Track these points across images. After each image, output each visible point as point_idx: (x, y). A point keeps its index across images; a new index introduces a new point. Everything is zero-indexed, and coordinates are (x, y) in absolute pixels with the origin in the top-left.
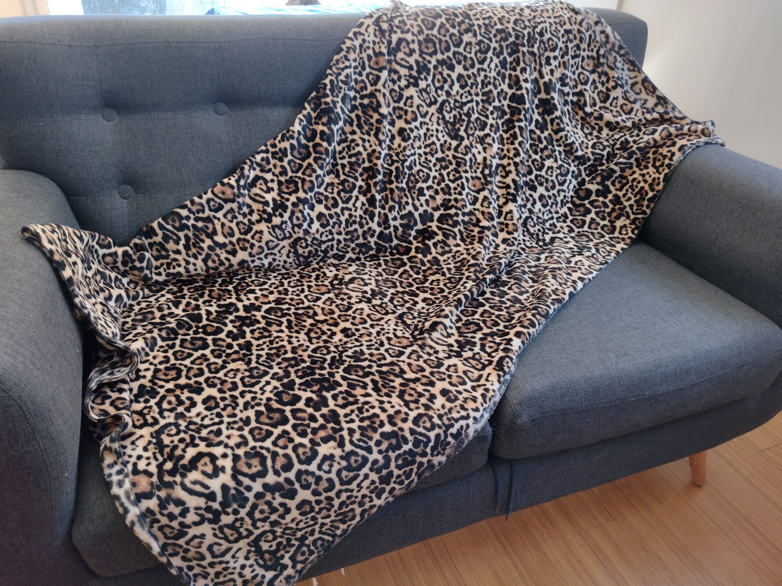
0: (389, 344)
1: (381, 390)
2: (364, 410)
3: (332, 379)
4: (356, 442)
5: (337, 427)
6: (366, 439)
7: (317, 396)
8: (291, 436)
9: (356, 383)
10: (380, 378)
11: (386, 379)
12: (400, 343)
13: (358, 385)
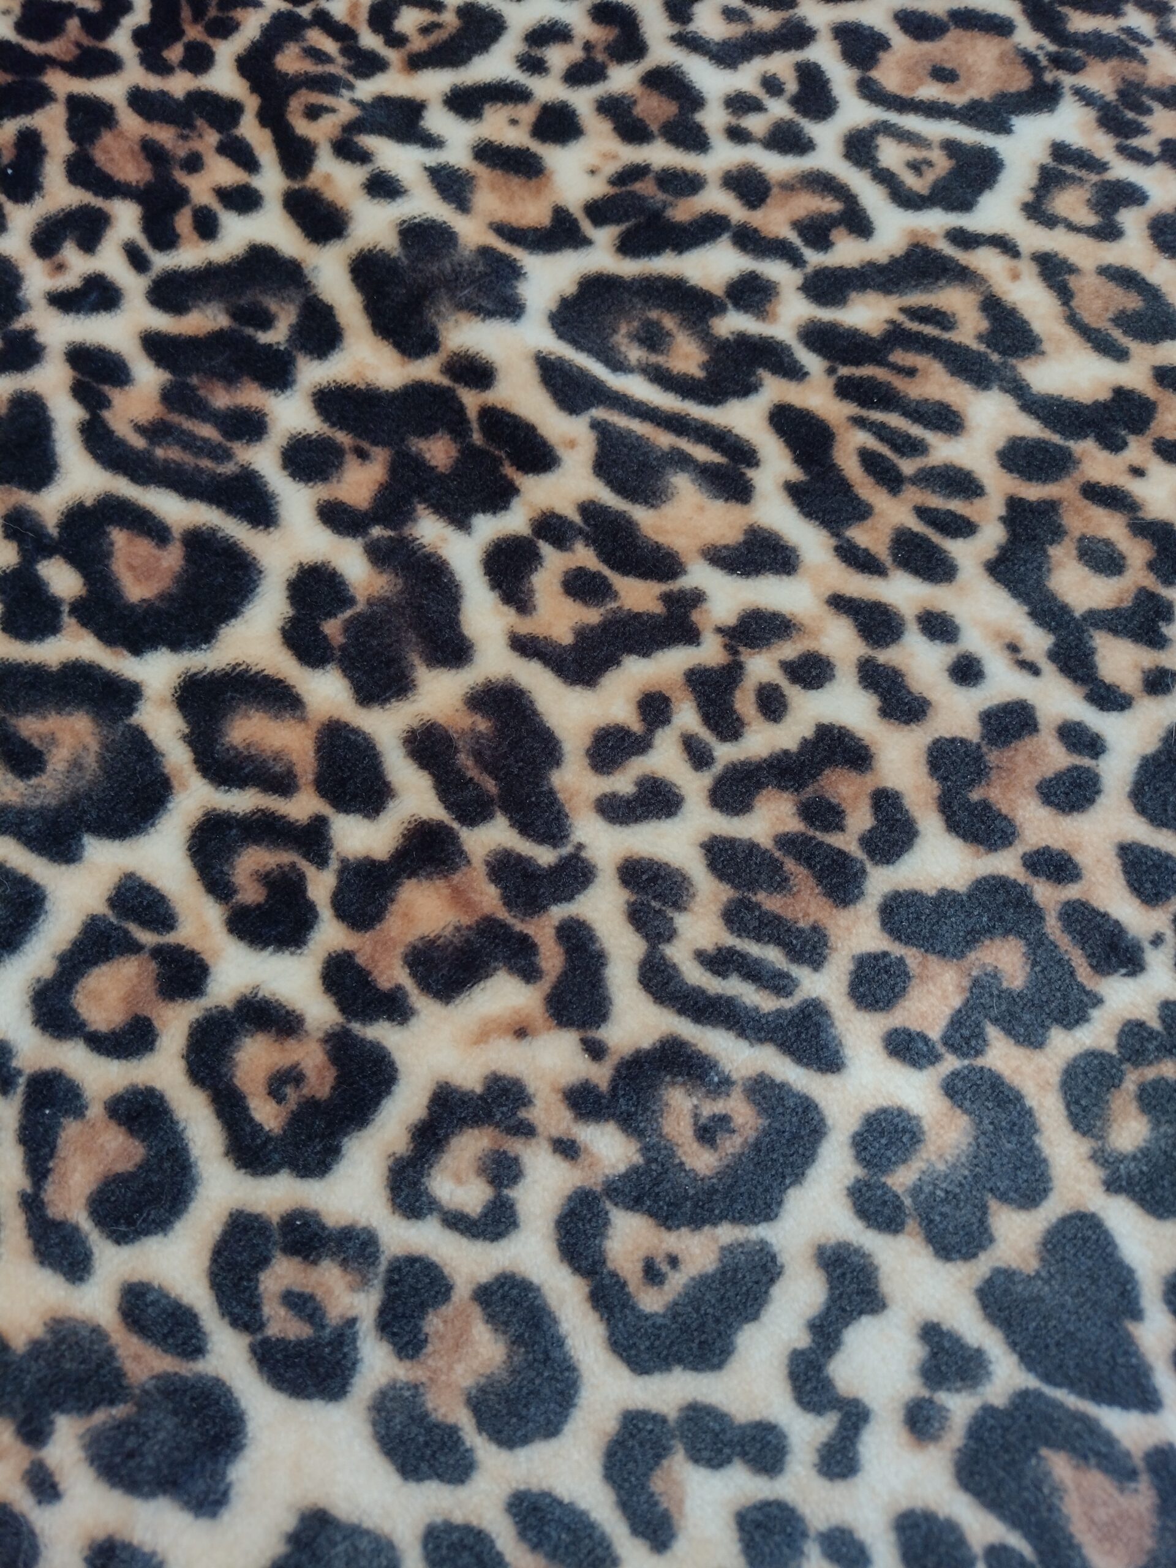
0: (869, 91)
1: (862, 512)
2: (745, 703)
3: (471, 400)
4: (695, 975)
5: (545, 856)
6: (772, 955)
7: (378, 555)
8: (185, 934)
9: (664, 440)
10: (845, 389)
11: (888, 399)
12: (943, 75)
13: (682, 461)
